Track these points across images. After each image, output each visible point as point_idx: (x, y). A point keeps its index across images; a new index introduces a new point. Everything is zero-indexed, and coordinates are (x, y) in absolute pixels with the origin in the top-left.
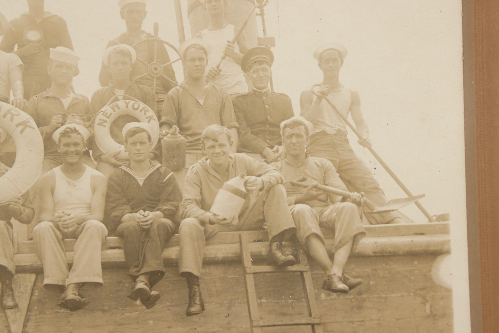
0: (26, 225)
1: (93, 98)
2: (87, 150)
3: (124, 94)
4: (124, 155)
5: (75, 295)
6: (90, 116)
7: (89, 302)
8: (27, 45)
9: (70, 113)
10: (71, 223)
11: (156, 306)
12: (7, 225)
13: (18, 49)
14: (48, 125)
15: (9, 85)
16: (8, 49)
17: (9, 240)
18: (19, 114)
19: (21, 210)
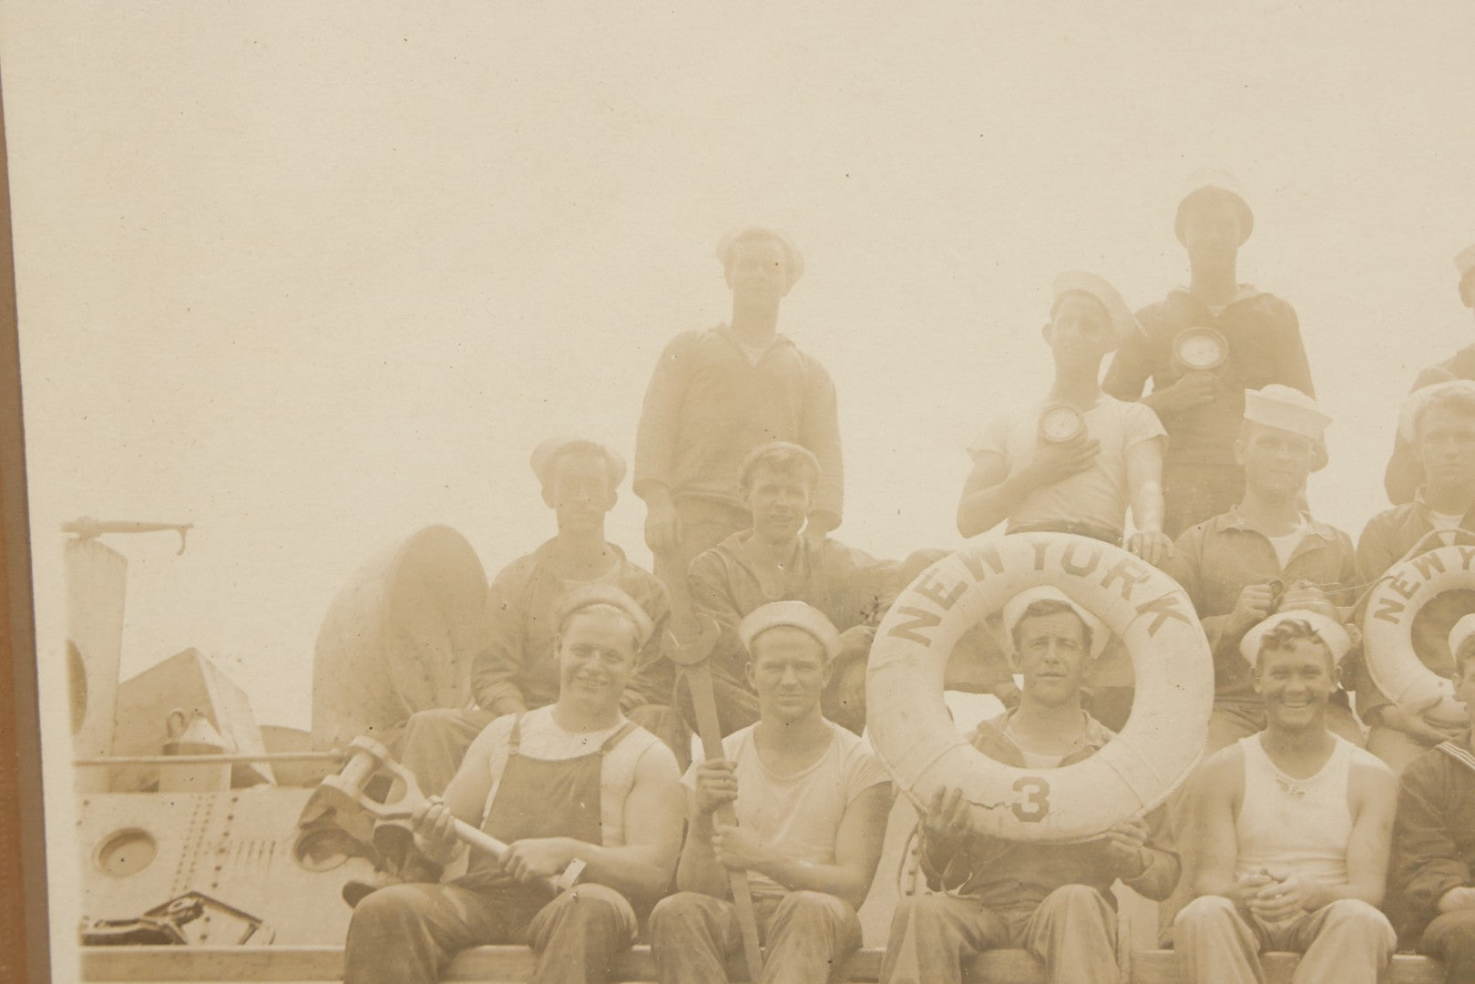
0: (1155, 904)
1: (1365, 537)
2: (1339, 690)
3: (1460, 526)
4: (1453, 709)
6: (1353, 591)
8: (1180, 381)
9: (1295, 580)
10: (1286, 905)
12: (1101, 898)
13: (1153, 390)
14: (1229, 612)
15: (1124, 493)
16: (1127, 389)
17: (1106, 943)
18: (1148, 578)
19: (1141, 858)
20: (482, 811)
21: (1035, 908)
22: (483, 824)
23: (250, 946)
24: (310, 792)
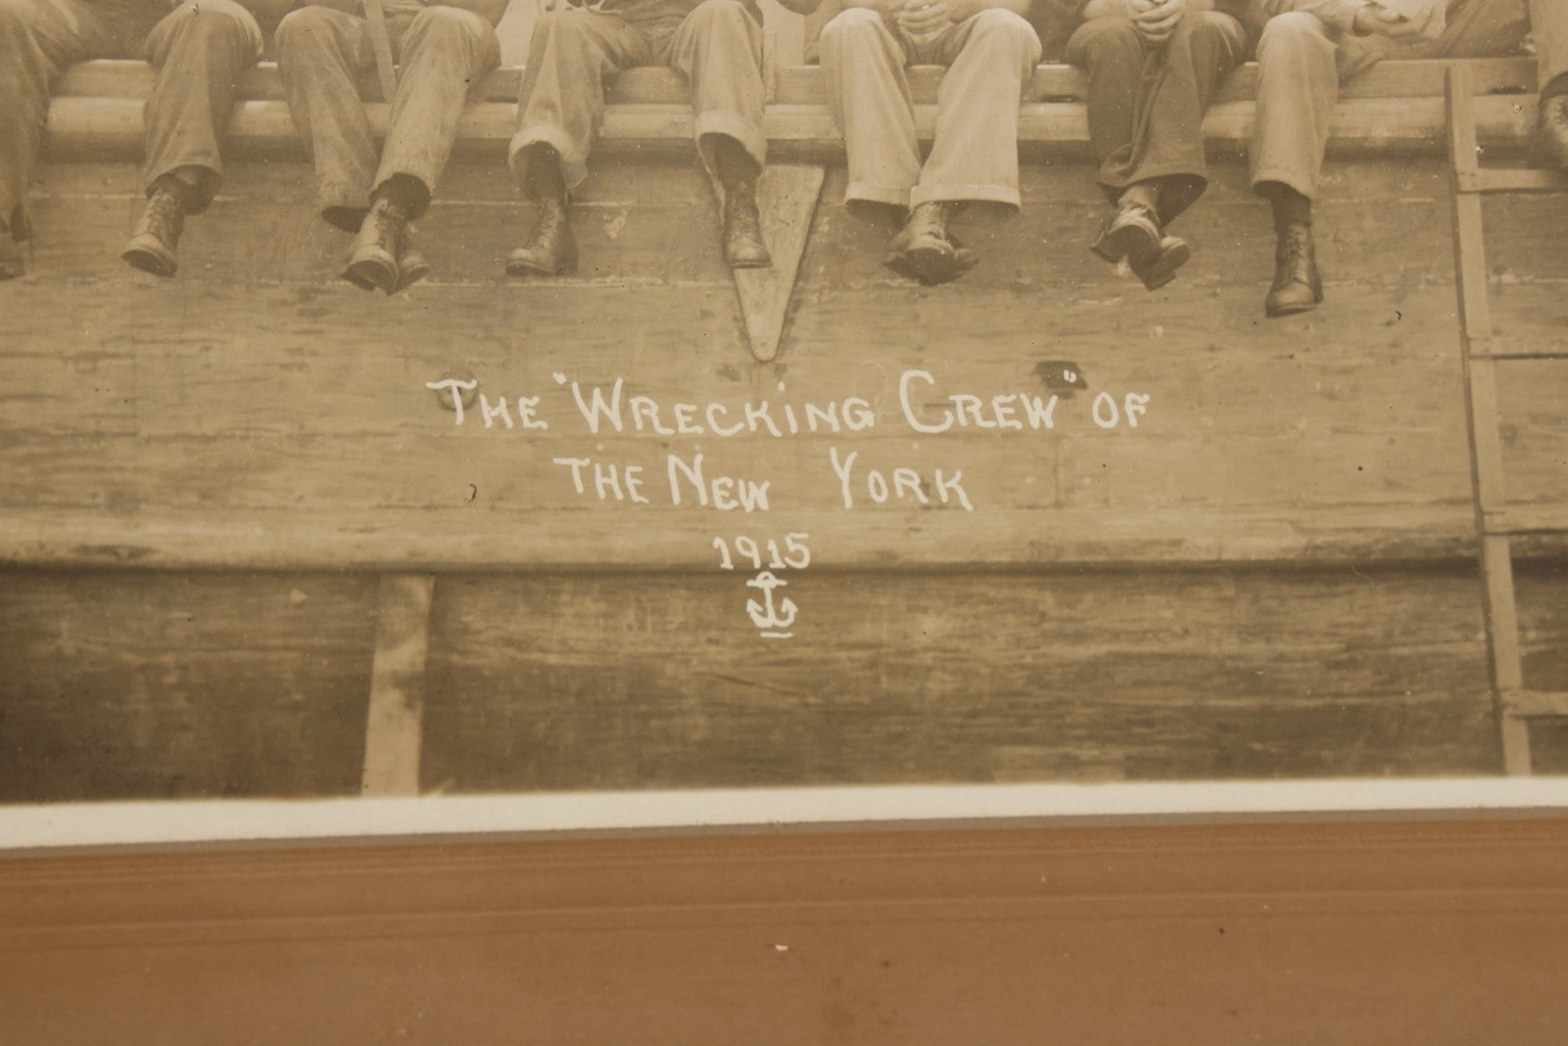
0: (802, 17)
5: (937, 236)
7: (977, 262)
10: (932, 17)
11: (1174, 281)
12: (746, 11)
17: (753, 62)
21: (680, 23)
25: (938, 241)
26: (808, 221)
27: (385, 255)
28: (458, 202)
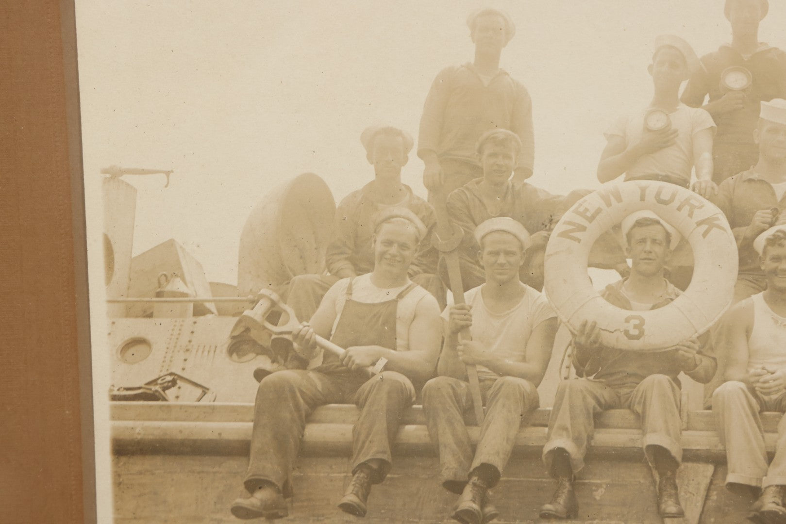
0: (702, 385)
5: (778, 504)
8: (724, 96)
10: (775, 386)
12: (672, 382)
13: (709, 102)
14: (748, 225)
15: (691, 159)
16: (694, 101)
17: (676, 408)
18: (703, 206)
19: (695, 360)
20: (331, 330)
21: (635, 387)
22: (331, 338)
23: (202, 403)
24: (237, 319)
25: (779, 507)
26: (705, 494)
27: (475, 506)
28: (515, 479)
